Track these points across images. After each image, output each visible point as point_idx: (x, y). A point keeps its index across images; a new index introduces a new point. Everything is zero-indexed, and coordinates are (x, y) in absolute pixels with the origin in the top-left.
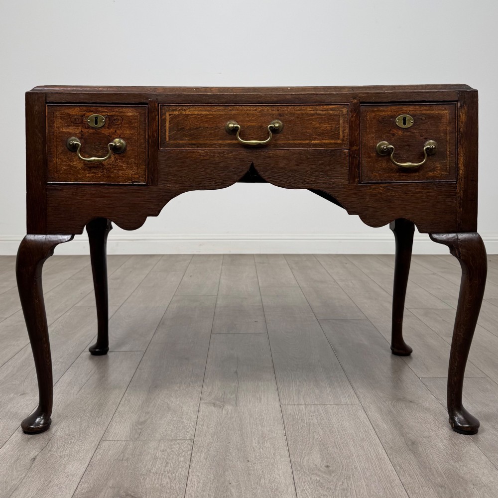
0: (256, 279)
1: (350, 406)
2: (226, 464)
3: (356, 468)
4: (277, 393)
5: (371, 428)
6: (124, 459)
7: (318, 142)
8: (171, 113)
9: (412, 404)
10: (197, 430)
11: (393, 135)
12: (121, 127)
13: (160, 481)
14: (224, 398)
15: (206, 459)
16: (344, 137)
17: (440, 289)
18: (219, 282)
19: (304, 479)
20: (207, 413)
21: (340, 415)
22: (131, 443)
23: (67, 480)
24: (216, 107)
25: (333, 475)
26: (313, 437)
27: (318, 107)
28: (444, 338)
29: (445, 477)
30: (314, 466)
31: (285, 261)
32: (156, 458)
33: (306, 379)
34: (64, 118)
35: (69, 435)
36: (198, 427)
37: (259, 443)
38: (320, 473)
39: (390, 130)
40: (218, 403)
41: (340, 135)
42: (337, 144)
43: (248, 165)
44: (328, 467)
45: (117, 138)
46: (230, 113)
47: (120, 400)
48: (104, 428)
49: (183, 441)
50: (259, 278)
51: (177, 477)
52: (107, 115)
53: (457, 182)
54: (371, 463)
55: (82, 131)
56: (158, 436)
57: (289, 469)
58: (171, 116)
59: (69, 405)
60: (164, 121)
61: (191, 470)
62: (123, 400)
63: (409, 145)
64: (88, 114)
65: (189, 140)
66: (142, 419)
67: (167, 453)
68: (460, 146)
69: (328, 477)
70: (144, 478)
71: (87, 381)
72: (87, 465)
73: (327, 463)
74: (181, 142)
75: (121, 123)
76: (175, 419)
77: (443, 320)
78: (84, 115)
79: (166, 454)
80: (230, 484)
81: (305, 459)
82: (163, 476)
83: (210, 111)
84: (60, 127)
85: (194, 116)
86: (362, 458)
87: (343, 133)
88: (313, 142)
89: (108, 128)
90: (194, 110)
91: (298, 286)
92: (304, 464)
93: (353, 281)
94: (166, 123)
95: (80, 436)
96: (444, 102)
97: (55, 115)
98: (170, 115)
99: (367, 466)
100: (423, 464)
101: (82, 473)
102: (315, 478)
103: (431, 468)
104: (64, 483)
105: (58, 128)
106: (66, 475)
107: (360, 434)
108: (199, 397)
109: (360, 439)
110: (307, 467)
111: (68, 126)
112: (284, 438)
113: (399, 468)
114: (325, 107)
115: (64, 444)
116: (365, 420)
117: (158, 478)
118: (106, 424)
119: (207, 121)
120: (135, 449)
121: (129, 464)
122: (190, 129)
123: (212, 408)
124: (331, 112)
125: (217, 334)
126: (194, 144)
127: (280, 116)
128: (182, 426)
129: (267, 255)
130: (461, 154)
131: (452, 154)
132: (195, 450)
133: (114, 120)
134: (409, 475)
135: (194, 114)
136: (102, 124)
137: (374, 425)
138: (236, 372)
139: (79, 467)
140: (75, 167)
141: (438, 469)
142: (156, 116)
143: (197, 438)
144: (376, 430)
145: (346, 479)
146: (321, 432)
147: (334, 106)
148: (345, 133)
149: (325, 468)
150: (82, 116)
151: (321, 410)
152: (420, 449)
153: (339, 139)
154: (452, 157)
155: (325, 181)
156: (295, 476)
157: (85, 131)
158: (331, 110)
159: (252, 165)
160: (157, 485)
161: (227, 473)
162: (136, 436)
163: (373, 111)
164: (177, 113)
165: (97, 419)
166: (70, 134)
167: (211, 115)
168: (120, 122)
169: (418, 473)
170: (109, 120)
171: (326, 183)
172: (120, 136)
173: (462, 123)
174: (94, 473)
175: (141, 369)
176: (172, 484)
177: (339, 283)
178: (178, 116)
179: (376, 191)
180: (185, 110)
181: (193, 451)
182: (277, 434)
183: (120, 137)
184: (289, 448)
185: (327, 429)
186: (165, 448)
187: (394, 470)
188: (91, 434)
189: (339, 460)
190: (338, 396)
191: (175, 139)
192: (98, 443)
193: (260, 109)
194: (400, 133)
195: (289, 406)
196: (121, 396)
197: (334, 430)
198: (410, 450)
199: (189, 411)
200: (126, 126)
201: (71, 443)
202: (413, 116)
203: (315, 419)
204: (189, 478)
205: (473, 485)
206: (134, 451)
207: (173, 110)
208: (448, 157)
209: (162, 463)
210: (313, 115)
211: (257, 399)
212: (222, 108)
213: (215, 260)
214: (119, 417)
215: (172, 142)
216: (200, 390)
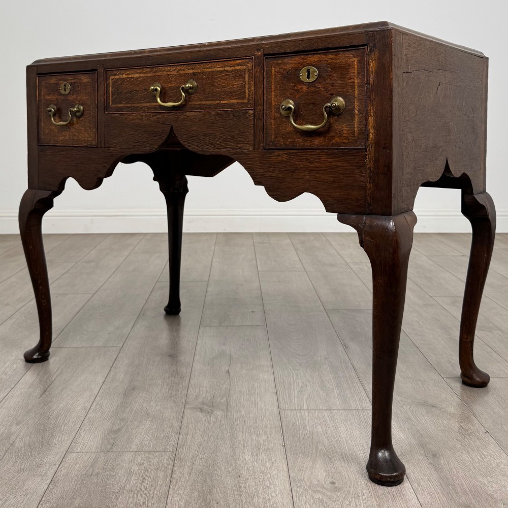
0: (255, 262)
1: (360, 412)
2: (214, 480)
4: (275, 396)
6: (94, 473)
7: (227, 102)
8: (113, 78)
9: (433, 409)
10: (180, 440)
11: (297, 91)
12: (80, 93)
13: (135, 500)
14: (212, 402)
15: (190, 474)
16: (249, 96)
18: (211, 265)
19: (304, 498)
20: (193, 420)
21: (349, 422)
22: (102, 455)
23: (26, 499)
24: (144, 70)
25: (339, 493)
26: (317, 447)
27: (226, 63)
29: (470, 495)
30: (317, 483)
31: (289, 241)
32: (130, 473)
33: (310, 379)
34: (47, 87)
35: (29, 446)
36: (181, 436)
37: (252, 454)
38: (324, 491)
39: (294, 86)
40: (205, 407)
41: (245, 93)
42: (244, 103)
43: (168, 130)
44: (333, 483)
47: (91, 404)
48: (71, 438)
49: (163, 453)
50: (258, 260)
51: (155, 496)
52: (72, 82)
53: (366, 149)
55: (57, 98)
56: (134, 448)
57: (288, 486)
59: (30, 410)
60: (108, 85)
61: (171, 488)
62: (95, 404)
63: (313, 104)
65: (125, 103)
66: (116, 427)
67: (143, 467)
68: (369, 103)
69: (334, 495)
70: (116, 497)
72: (49, 481)
73: (332, 479)
74: (120, 105)
76: (155, 427)
78: (58, 83)
80: (218, 503)
81: (306, 474)
82: (139, 494)
83: (141, 73)
85: (129, 80)
87: (249, 91)
88: (222, 102)
89: (72, 94)
90: (129, 74)
91: (303, 270)
92: (305, 479)
94: (109, 88)
95: (42, 447)
96: (352, 47)
100: (445, 480)
101: (43, 491)
102: (317, 496)
103: (454, 485)
104: (22, 502)
106: (25, 492)
108: (184, 401)
110: (308, 484)
111: (50, 94)
112: (283, 449)
113: (416, 485)
114: (232, 62)
115: (23, 457)
117: (133, 497)
118: (74, 433)
119: (138, 84)
120: (107, 461)
121: (99, 480)
122: (126, 93)
123: (199, 414)
124: (238, 68)
125: (206, 326)
126: (129, 108)
127: (194, 76)
128: (162, 435)
130: (372, 113)
131: (361, 113)
132: (178, 463)
134: (429, 493)
136: (69, 91)
138: (228, 372)
139: (40, 483)
141: (463, 485)
142: (102, 81)
143: (179, 449)
145: (354, 497)
147: (240, 61)
148: (251, 90)
149: (330, 485)
151: (326, 416)
152: (442, 462)
153: (245, 98)
154: (360, 117)
155: (232, 145)
156: (294, 494)
157: (59, 97)
159: (172, 129)
160: (131, 505)
161: (214, 491)
162: (109, 447)
163: (278, 64)
165: (63, 427)
169: (439, 491)
170: (73, 87)
171: (233, 149)
173: (372, 73)
174: (57, 491)
175: (115, 368)
176: (150, 504)
178: (118, 80)
179: (280, 159)
180: (123, 74)
181: (175, 465)
182: (274, 444)
184: (288, 461)
185: (332, 439)
186: (142, 461)
187: (410, 487)
188: (55, 444)
189: (347, 476)
190: (348, 400)
191: (116, 104)
192: (63, 456)
193: (178, 69)
194: (305, 89)
195: (289, 411)
196: (92, 400)
197: (341, 439)
198: (431, 463)
199: (172, 417)
201: (31, 455)
202: (318, 67)
203: (319, 427)
204: (169, 497)
205: (504, 504)
206: (105, 465)
207: (115, 75)
208: (356, 117)
209: (139, 479)
210: (222, 72)
211: (252, 403)
212: (149, 70)
213: (207, 240)
214: (89, 425)
215: (114, 105)
216: (184, 392)
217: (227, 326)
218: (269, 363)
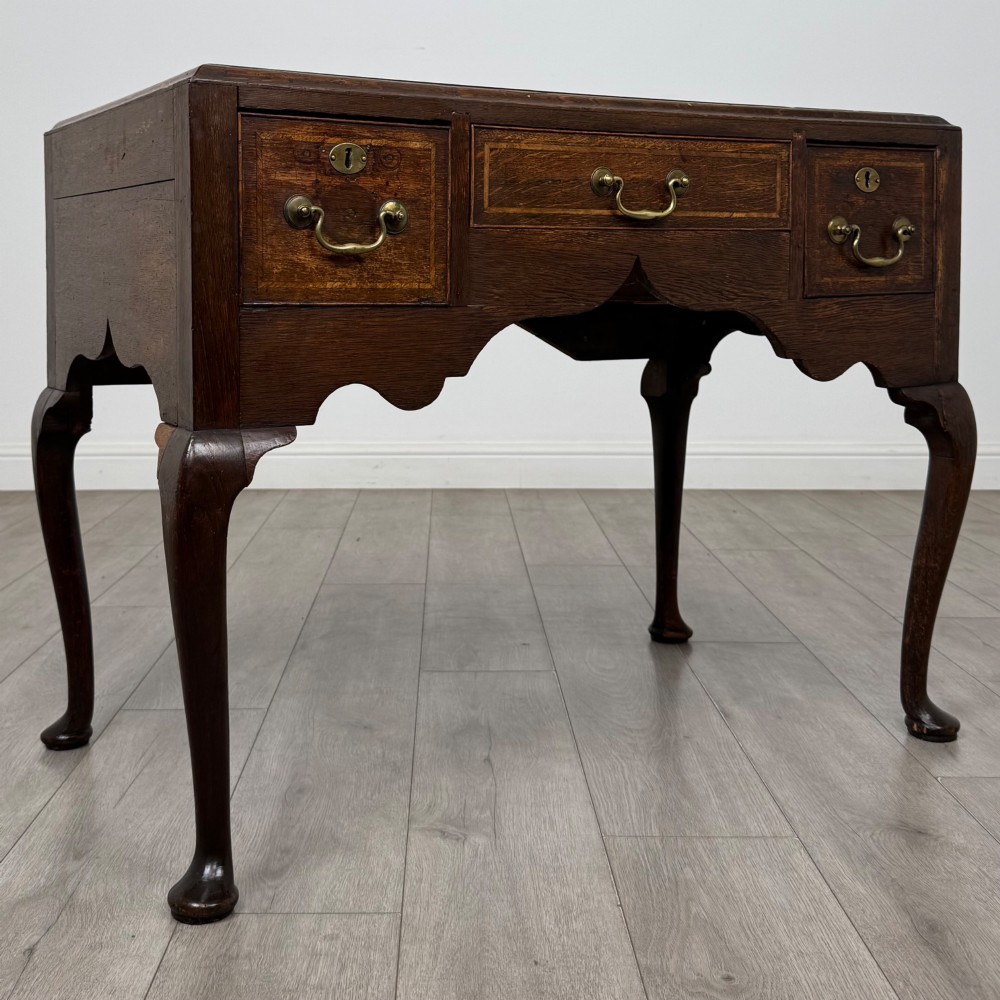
0: (518, 547)
1: (771, 842)
2: (484, 969)
3: (797, 982)
4: (590, 810)
5: (828, 891)
6: (242, 954)
7: (743, 215)
8: (493, 146)
9: (922, 838)
10: (406, 890)
12: (397, 174)
14: (464, 819)
15: (436, 957)
16: (782, 206)
17: (971, 571)
18: (428, 552)
20: (428, 853)
21: (748, 862)
22: (254, 919)
24: (574, 138)
25: (742, 997)
26: (688, 910)
27: (743, 146)
28: (990, 685)
30: (695, 977)
31: (584, 506)
32: (315, 955)
34: (278, 148)
35: (106, 900)
36: (408, 885)
37: (557, 921)
38: (712, 994)
40: (451, 829)
41: (775, 202)
42: (772, 219)
43: (631, 264)
44: (728, 978)
45: (389, 199)
46: (599, 149)
49: (376, 917)
50: (523, 544)
52: (370, 145)
54: (834, 971)
55: (317, 182)
56: (316, 906)
57: (637, 982)
58: (494, 152)
59: (99, 830)
60: (480, 163)
61: (401, 982)
64: (331, 140)
65: (526, 206)
66: (275, 866)
67: (339, 942)
71: (137, 777)
72: (155, 965)
73: (727, 970)
74: (511, 210)
75: (398, 164)
76: (353, 865)
77: (984, 644)
78: (323, 143)
79: (339, 945)
81: (672, 961)
82: (337, 995)
83: (565, 144)
84: (269, 169)
85: (535, 155)
86: (811, 959)
87: (782, 199)
88: (735, 215)
89: (372, 175)
90: (536, 143)
91: (619, 563)
92: (672, 971)
93: (754, 553)
94: (483, 168)
95: (132, 903)
97: (258, 140)
98: (491, 150)
99: (823, 978)
100: (960, 975)
101: (146, 985)
103: (980, 987)
105: (265, 171)
106: (109, 987)
107: (802, 906)
108: (406, 815)
109: (801, 917)
110: (678, 980)
111: (289, 168)
112: (618, 912)
113: (901, 984)
114: (754, 145)
115: (98, 919)
116: (810, 874)
119: (559, 166)
120: (265, 931)
121: (255, 967)
122: (528, 184)
123: (439, 841)
124: (764, 157)
125: (432, 671)
126: (534, 216)
127: (684, 162)
128: (370, 882)
129: (537, 493)
131: (928, 242)
132: (407, 935)
133: (385, 157)
135: (536, 151)
136: (360, 166)
137: (832, 886)
138: (488, 760)
139: (137, 971)
140: (304, 267)
142: (466, 151)
143: (408, 910)
144: (840, 896)
146: (706, 900)
147: (768, 146)
149: (724, 982)
150: (318, 145)
151: (700, 849)
152: (951, 940)
153: (774, 210)
154: (928, 248)
155: (752, 292)
157: (325, 180)
158: (764, 151)
159: (638, 262)
161: (488, 989)
162: (265, 904)
163: (824, 159)
164: (504, 145)
166: (292, 189)
167: (566, 153)
168: (395, 162)
170: (374, 157)
171: (754, 299)
172: (396, 194)
174: (173, 986)
175: (260, 750)
177: (722, 556)
178: (507, 152)
180: (519, 141)
181: (403, 939)
182: (599, 902)
183: (395, 198)
184: (632, 934)
185: (718, 894)
186: (336, 932)
187: (889, 988)
189: (756, 966)
190: (742, 818)
191: (501, 205)
193: (650, 144)
195: (623, 839)
197: (736, 895)
198: (927, 943)
199: (385, 847)
200: (408, 171)
201: (113, 917)
202: (879, 170)
203: (687, 869)
206: (262, 938)
207: (499, 140)
208: (923, 246)
209: (332, 965)
210: (736, 161)
211: (545, 822)
212: (585, 139)
213: (413, 503)
215: (494, 210)
216: (404, 799)
217: (476, 672)
218: (570, 745)
